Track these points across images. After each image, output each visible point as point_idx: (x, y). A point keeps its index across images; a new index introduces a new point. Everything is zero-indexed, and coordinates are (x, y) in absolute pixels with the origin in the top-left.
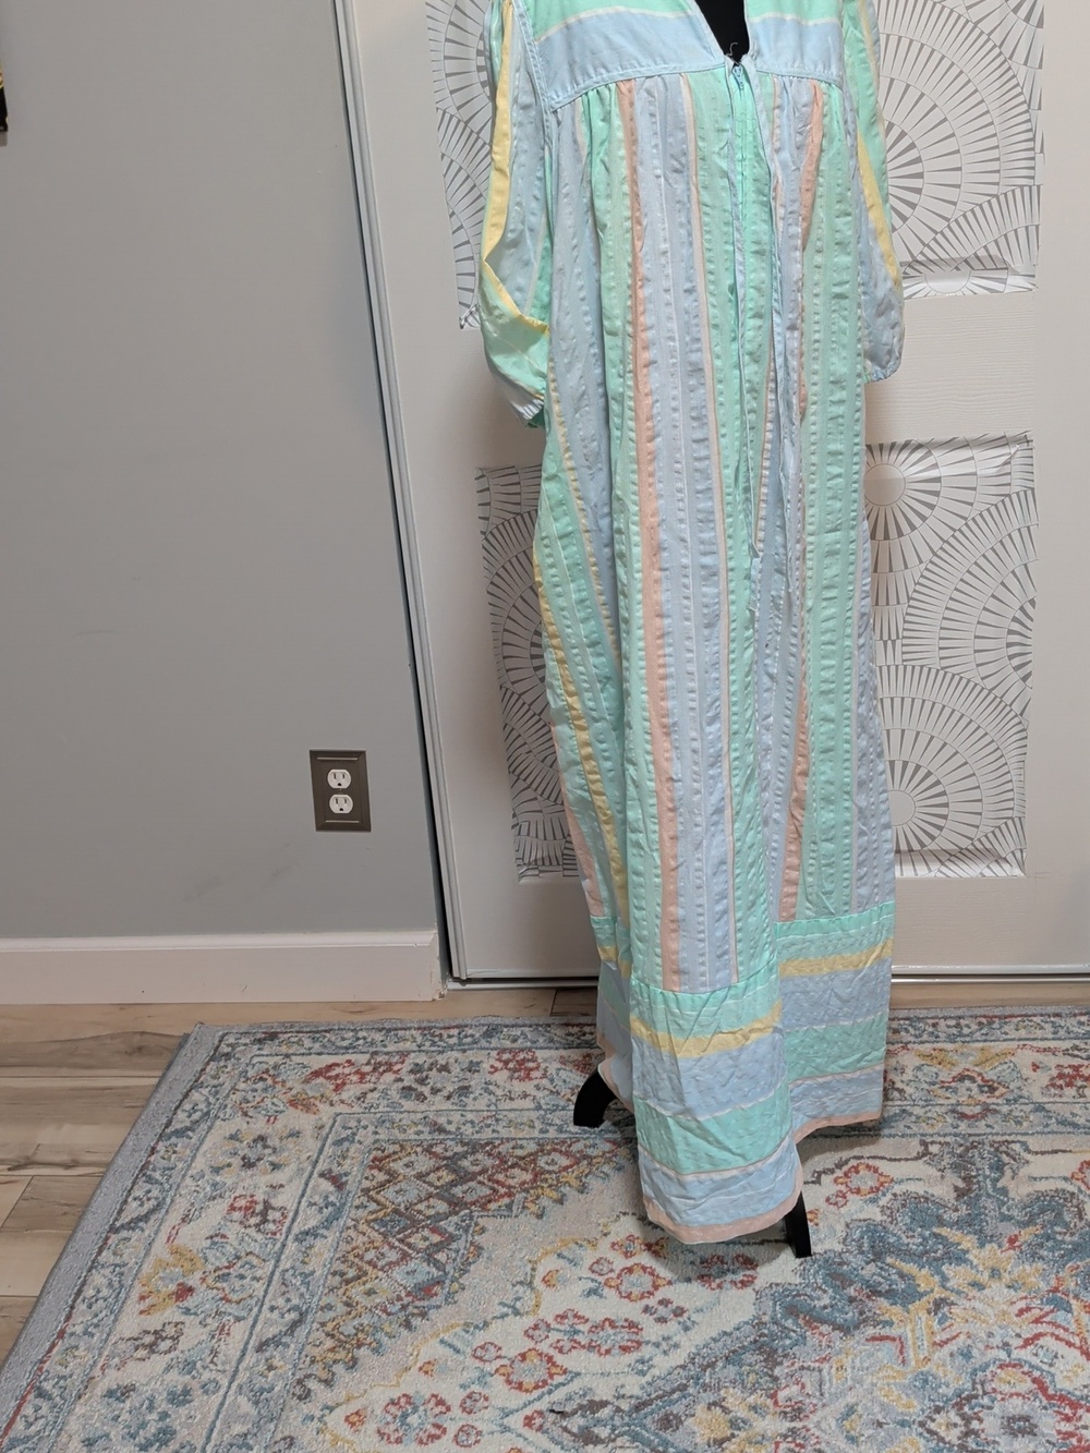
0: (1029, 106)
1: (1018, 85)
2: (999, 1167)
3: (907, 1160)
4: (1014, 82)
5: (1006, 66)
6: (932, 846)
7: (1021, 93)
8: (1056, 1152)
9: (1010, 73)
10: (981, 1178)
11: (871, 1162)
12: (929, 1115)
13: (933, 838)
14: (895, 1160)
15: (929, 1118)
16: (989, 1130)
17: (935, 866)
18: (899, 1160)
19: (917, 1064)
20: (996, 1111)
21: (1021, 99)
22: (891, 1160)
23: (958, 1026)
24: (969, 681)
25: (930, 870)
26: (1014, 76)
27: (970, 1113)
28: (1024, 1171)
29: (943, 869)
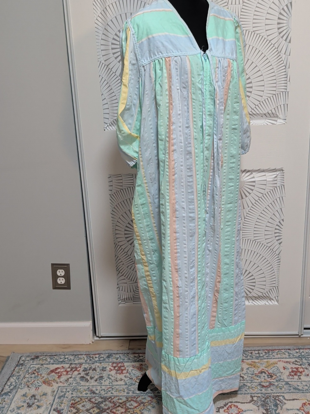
0: (286, 67)
1: (282, 60)
2: (276, 405)
3: (247, 403)
4: (281, 59)
5: (279, 54)
6: (250, 295)
7: (283, 63)
8: (294, 400)
9: (280, 57)
10: (271, 410)
11: (236, 404)
12: (252, 386)
13: (250, 293)
14: (243, 403)
15: (252, 387)
16: (272, 392)
17: (251, 301)
18: (244, 403)
19: (247, 367)
20: (273, 385)
21: (283, 65)
22: (242, 403)
23: (259, 353)
24: (263, 244)
25: (249, 303)
26: (281, 58)
27: (265, 385)
28: (284, 407)
29: (253, 302)
